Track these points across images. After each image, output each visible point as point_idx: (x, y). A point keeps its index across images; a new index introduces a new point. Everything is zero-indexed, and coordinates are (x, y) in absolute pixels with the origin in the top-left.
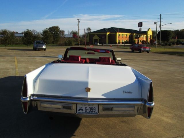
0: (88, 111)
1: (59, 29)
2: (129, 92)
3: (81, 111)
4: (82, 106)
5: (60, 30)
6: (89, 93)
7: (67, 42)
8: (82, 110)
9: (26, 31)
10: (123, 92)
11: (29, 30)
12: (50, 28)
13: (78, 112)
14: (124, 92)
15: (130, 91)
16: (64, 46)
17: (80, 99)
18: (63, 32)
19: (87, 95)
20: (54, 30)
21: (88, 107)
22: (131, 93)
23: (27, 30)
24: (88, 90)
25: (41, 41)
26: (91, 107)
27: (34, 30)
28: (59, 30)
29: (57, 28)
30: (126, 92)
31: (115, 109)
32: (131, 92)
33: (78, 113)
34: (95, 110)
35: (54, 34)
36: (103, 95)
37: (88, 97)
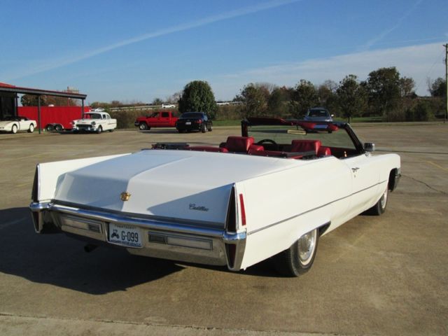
0: (126, 240)
1: (398, 74)
2: (203, 209)
3: (115, 238)
4: (116, 228)
5: (400, 77)
6: (125, 202)
7: (413, 111)
8: (118, 236)
9: (299, 84)
10: (190, 206)
11: (305, 82)
12: (372, 74)
13: (111, 239)
14: (192, 207)
15: (203, 206)
16: (402, 121)
17: (109, 214)
18: (408, 83)
19: (121, 207)
20: (384, 79)
21: (126, 231)
22: (206, 210)
23: (301, 81)
24: (124, 196)
25: (322, 109)
26: (131, 231)
27: (330, 82)
28: (397, 77)
29: (392, 72)
30: (197, 206)
31: (171, 240)
32: (206, 207)
33: (112, 241)
34: (137, 238)
35: (384, 88)
36: (149, 209)
37: (123, 210)
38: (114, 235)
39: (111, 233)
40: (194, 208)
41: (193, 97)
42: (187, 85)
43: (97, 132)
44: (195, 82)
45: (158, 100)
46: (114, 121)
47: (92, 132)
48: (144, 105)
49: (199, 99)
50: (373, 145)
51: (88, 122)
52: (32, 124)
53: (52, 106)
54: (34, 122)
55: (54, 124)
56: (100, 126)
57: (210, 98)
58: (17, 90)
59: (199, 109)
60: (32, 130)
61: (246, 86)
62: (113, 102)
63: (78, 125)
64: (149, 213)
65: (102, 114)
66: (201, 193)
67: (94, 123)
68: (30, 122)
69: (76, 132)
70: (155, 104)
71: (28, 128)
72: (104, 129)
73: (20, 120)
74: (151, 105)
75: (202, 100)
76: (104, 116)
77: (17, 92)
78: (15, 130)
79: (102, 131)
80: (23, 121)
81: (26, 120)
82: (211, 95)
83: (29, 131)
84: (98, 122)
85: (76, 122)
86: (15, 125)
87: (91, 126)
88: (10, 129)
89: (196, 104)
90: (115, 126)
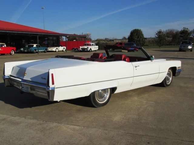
0: (26, 89)
2: (45, 79)
4: (23, 85)
6: (25, 76)
13: (22, 89)
21: (26, 86)
31: (36, 90)
34: (28, 89)
36: (31, 79)
37: (24, 79)
38: (23, 87)
39: (22, 87)
40: (43, 79)
41: (134, 36)
42: (132, 31)
43: (89, 51)
44: (135, 30)
45: (124, 37)
46: (97, 46)
47: (87, 51)
48: (118, 40)
49: (137, 37)
50: (153, 56)
51: (86, 47)
52: (64, 48)
53: (75, 40)
54: (65, 47)
55: (75, 48)
56: (91, 49)
57: (142, 36)
58: (59, 35)
59: (137, 41)
60: (64, 50)
61: (158, 31)
62: (106, 39)
63: (81, 49)
64: (30, 80)
65: (92, 44)
66: (45, 73)
67: (88, 48)
68: (63, 47)
69: (81, 51)
70: (122, 39)
71: (62, 50)
72: (92, 50)
73: (59, 47)
74: (121, 39)
75: (138, 37)
76: (93, 45)
77: (60, 36)
78: (57, 51)
79: (92, 51)
80: (60, 47)
81: (62, 46)
82: (142, 35)
83: (63, 51)
84: (90, 47)
85: (81, 47)
86: (57, 48)
87: (86, 49)
88: (55, 50)
89: (135, 39)
90: (98, 49)
